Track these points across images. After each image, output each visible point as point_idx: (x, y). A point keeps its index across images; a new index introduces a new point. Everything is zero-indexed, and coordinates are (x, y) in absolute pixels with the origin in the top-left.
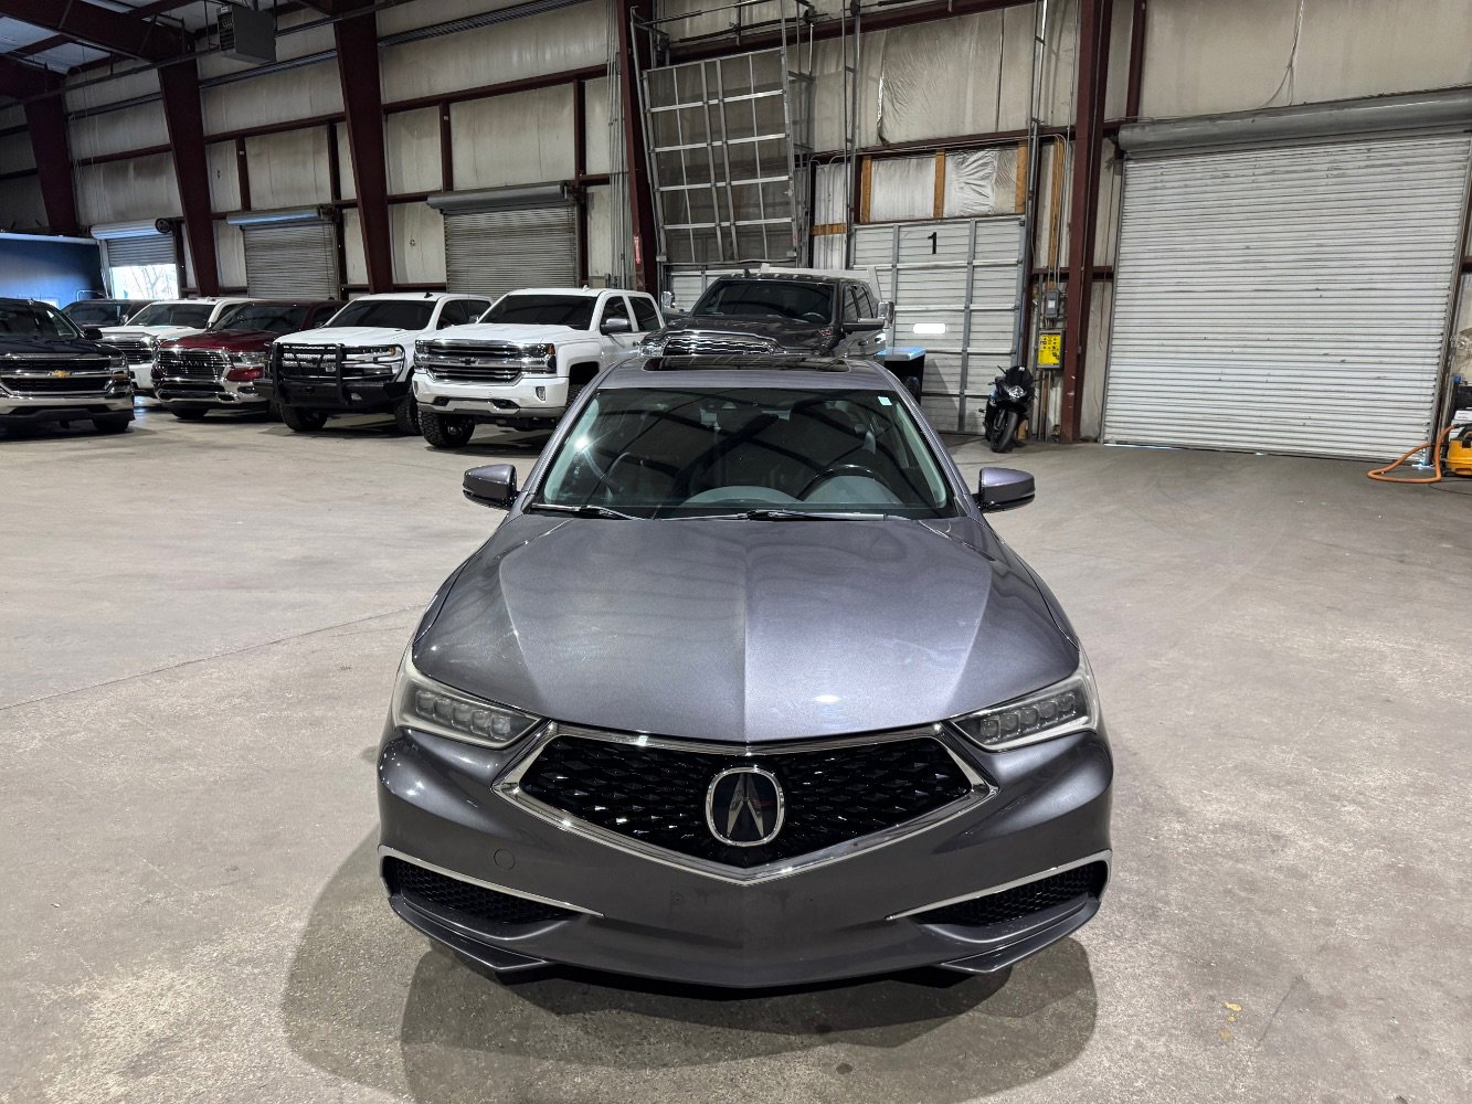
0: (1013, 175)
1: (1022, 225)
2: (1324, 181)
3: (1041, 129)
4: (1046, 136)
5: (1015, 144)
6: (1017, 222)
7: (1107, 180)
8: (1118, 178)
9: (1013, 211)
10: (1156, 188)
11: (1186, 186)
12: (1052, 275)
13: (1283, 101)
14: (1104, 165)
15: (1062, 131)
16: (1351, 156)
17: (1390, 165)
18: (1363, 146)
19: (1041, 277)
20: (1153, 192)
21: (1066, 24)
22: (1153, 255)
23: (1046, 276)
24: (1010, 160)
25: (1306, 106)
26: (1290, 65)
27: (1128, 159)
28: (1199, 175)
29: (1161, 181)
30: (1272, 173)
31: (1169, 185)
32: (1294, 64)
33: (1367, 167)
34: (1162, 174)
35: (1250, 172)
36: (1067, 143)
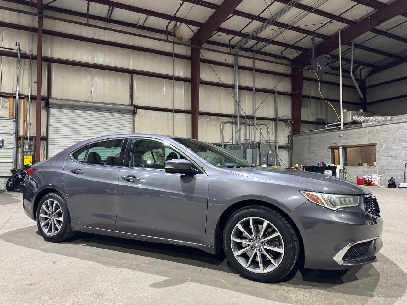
0: (8, 106)
1: (15, 122)
2: (103, 120)
3: (19, 95)
4: (21, 97)
5: (9, 97)
6: (13, 121)
7: (43, 113)
8: (46, 112)
9: (9, 117)
10: (59, 116)
11: (68, 117)
12: (26, 138)
13: (90, 100)
14: (41, 108)
15: (27, 97)
16: (108, 115)
17: (117, 119)
18: (111, 114)
19: (22, 138)
20: (58, 117)
21: (26, 67)
22: (59, 134)
23: (24, 138)
24: (6, 102)
25: (96, 103)
26: (91, 92)
27: (50, 108)
28: (72, 115)
29: (61, 115)
30: (91, 117)
31: (63, 116)
32: (92, 92)
33: (112, 118)
34: (61, 113)
35: (85, 116)
36: (29, 100)
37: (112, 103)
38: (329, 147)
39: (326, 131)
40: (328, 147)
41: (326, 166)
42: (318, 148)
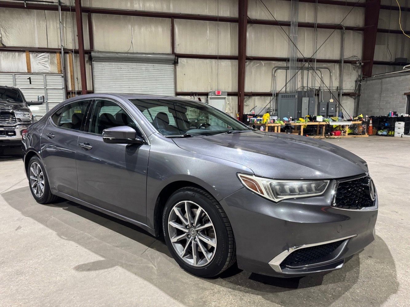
0: (56, 62)
1: (63, 77)
2: (145, 72)
3: (64, 49)
4: (66, 51)
5: (55, 52)
6: (61, 76)
7: (88, 67)
8: (90, 66)
9: (57, 73)
10: (103, 70)
11: (111, 70)
12: (74, 92)
13: (131, 51)
14: (86, 62)
15: (71, 51)
16: (149, 66)
17: (158, 70)
18: (152, 64)
19: (71, 93)
20: (102, 71)
21: (67, 20)
22: (104, 88)
23: (72, 93)
24: (54, 57)
25: (137, 53)
26: (132, 42)
27: (93, 61)
28: (114, 67)
29: (104, 68)
30: (133, 69)
31: (106, 69)
32: (133, 42)
33: (154, 70)
34: (104, 66)
35: (127, 68)
36: (73, 55)
37: (153, 53)
38: (405, 94)
39: (403, 74)
40: (403, 94)
41: (398, 116)
42: (391, 95)
